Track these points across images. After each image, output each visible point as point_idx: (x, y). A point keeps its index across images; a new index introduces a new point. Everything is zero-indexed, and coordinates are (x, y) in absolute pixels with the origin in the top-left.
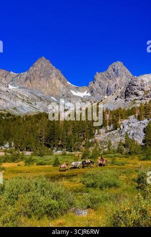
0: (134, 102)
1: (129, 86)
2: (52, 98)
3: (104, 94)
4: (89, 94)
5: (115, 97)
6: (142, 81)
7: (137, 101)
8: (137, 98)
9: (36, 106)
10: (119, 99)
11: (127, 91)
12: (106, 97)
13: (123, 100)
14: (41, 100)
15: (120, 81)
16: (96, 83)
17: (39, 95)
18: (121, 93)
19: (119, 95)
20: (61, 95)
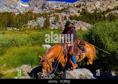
0: (45, 11)
1: (44, 5)
2: (12, 5)
3: (35, 7)
4: (28, 6)
5: (38, 8)
6: (48, 3)
7: (46, 11)
8: (46, 10)
9: (4, 9)
10: (40, 9)
11: (43, 7)
12: (35, 8)
13: (41, 10)
14: (6, 6)
15: (41, 2)
16: (31, 1)
17: (5, 3)
18: (41, 7)
19: (40, 8)
20: (16, 5)
